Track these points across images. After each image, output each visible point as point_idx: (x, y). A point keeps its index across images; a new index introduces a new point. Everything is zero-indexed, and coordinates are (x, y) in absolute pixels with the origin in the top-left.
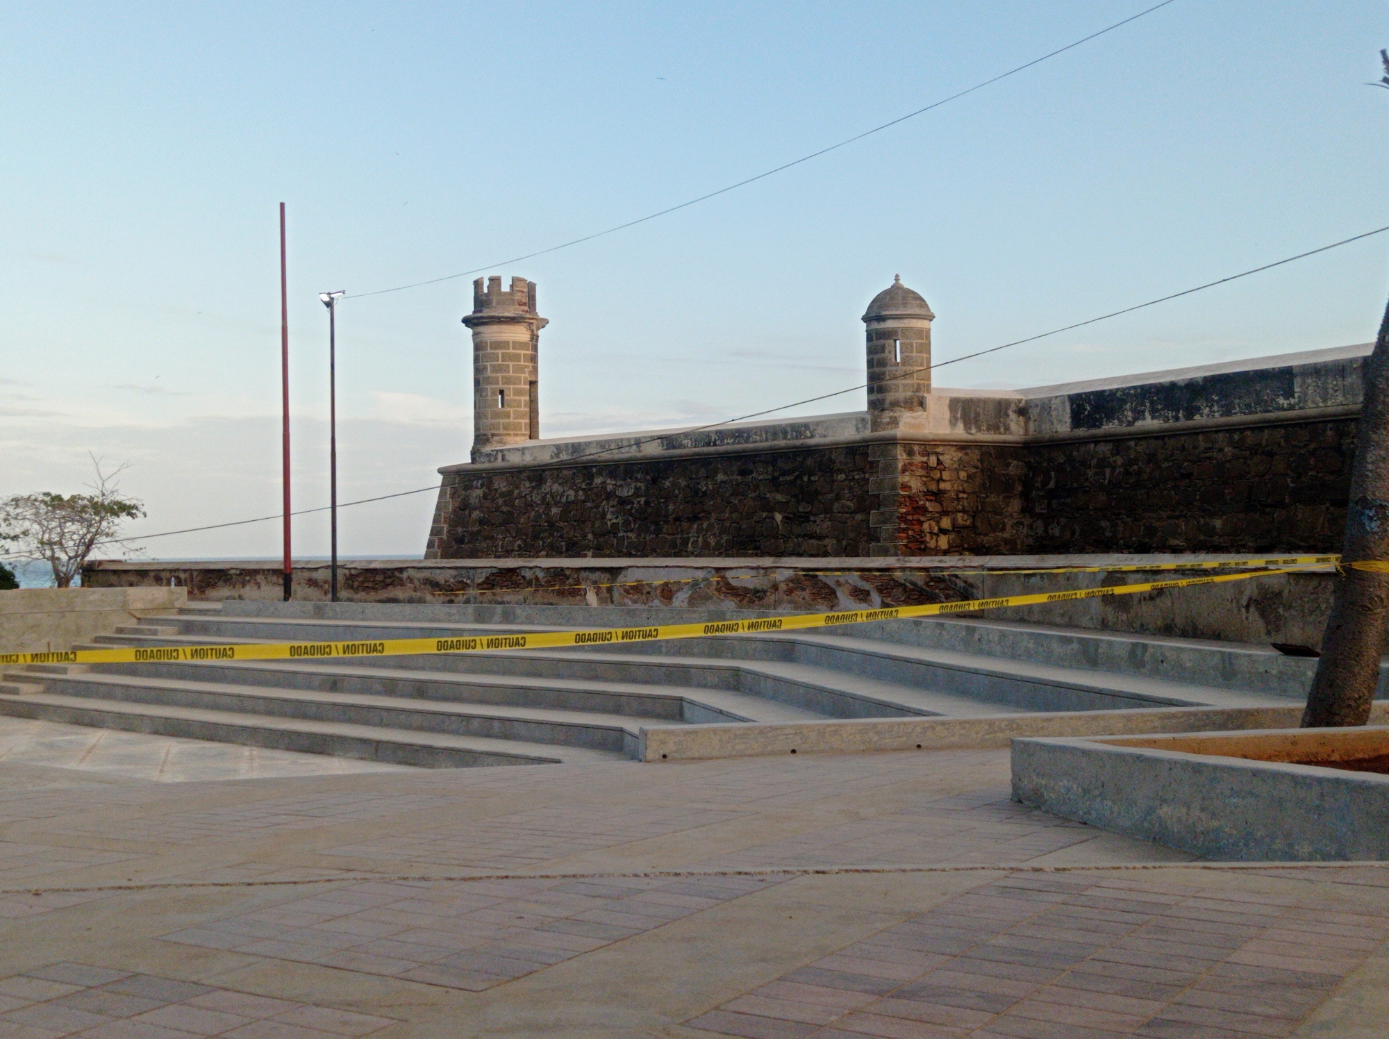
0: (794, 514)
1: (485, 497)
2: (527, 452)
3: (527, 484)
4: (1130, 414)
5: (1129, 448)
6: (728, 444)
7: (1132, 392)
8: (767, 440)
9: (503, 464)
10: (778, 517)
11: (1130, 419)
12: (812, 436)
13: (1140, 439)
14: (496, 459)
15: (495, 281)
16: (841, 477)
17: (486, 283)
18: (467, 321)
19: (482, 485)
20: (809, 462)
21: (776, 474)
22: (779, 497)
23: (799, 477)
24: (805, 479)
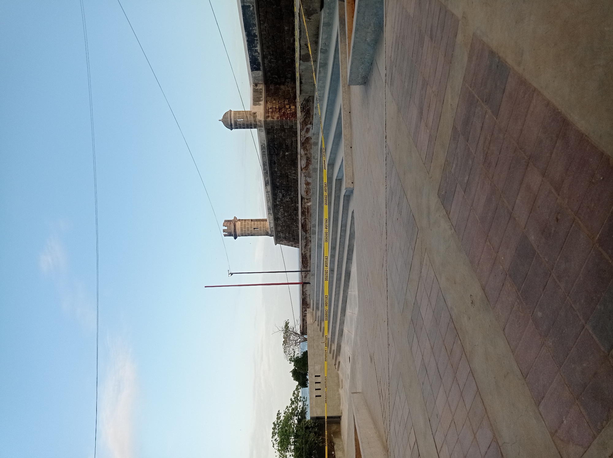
0: (286, 149)
1: (282, 233)
2: (270, 222)
3: (279, 222)
4: (256, 54)
5: (266, 54)
6: (267, 167)
7: (250, 53)
8: (265, 157)
9: (274, 228)
10: (287, 153)
11: (257, 54)
12: (264, 144)
13: (263, 51)
14: (272, 230)
15: (224, 231)
16: (275, 136)
17: (225, 233)
18: (235, 238)
19: (279, 233)
20: (271, 145)
21: (275, 154)
22: (281, 153)
23: (276, 147)
24: (276, 146)
